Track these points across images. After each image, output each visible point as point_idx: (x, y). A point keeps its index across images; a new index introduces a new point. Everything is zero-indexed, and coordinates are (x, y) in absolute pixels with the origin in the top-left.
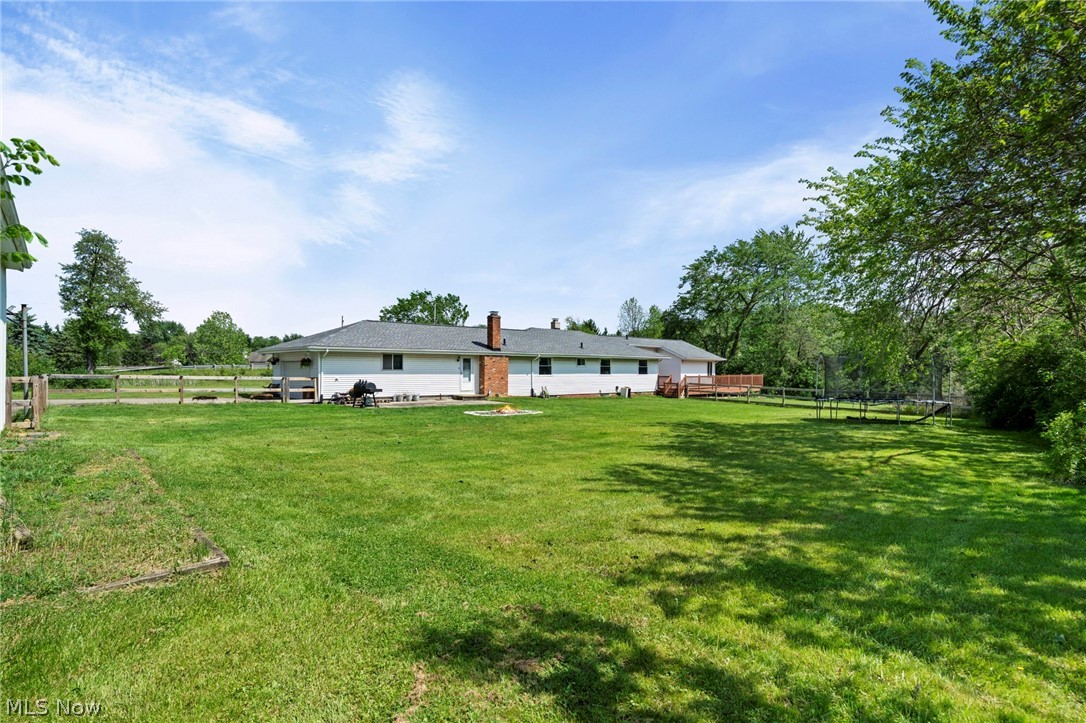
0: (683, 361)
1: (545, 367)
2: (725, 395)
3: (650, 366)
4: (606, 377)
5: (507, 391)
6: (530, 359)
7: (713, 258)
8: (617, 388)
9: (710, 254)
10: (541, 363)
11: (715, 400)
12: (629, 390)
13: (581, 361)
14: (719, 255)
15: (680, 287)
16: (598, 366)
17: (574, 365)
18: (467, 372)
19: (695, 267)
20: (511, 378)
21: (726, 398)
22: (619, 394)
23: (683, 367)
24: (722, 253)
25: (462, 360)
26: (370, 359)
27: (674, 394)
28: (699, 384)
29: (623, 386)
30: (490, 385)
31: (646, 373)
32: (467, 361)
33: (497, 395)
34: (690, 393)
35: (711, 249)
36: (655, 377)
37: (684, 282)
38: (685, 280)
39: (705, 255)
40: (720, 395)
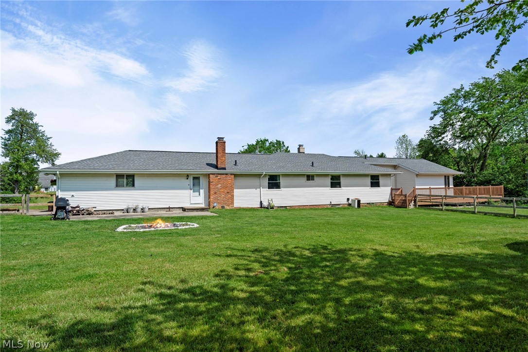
0: (417, 175)
1: (274, 182)
2: (455, 205)
3: (382, 180)
4: (336, 190)
5: (233, 203)
6: (259, 176)
7: (460, 94)
8: (348, 199)
9: (458, 91)
10: (269, 179)
11: (442, 210)
12: (359, 201)
13: (310, 177)
14: (466, 92)
15: (432, 119)
16: (328, 181)
17: (303, 180)
18: (196, 188)
19: (445, 103)
20: (237, 192)
21: (454, 208)
22: (350, 205)
23: (418, 180)
24: (468, 90)
25: (191, 178)
26: (105, 178)
27: (404, 205)
28: (430, 196)
29: (353, 198)
30: (215, 199)
31: (379, 186)
32: (196, 179)
33: (223, 207)
34: (419, 203)
35: (459, 87)
36: (388, 189)
37: (435, 115)
38: (435, 113)
39: (453, 92)
40: (447, 205)
